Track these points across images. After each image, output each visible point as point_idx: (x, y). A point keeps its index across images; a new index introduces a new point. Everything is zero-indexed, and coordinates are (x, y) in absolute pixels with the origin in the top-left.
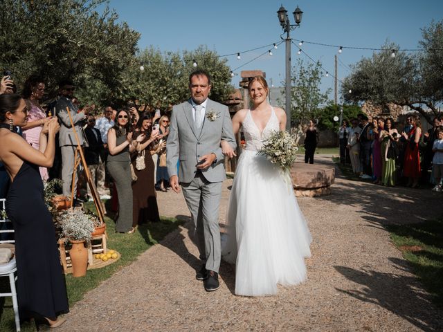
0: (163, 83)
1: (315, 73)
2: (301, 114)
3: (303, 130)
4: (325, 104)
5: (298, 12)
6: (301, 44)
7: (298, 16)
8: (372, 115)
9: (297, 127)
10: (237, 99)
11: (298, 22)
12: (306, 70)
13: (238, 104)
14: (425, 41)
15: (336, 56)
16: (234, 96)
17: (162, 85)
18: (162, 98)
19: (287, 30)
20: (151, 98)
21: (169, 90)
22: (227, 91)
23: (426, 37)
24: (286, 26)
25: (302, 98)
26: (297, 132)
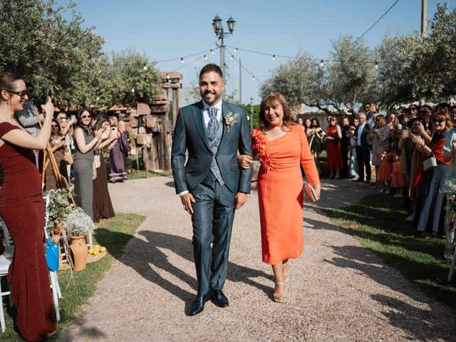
0: (95, 83)
5: (231, 22)
6: (235, 51)
7: (231, 25)
10: (164, 100)
11: (231, 31)
13: (165, 104)
14: (334, 51)
16: (162, 97)
17: (94, 85)
19: (221, 38)
20: (84, 98)
21: (101, 91)
22: (155, 92)
23: (335, 48)
24: (220, 33)
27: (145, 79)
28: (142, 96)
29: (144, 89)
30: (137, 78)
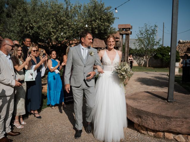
1: (153, 31)
2: (146, 51)
3: (146, 58)
4: (158, 46)
8: (181, 52)
9: (143, 57)
10: (117, 38)
12: (148, 29)
13: (118, 41)
15: (164, 23)
17: (60, 24)
18: (60, 34)
25: (147, 43)
26: (143, 60)
27: (101, 19)
28: (97, 32)
29: (99, 27)
30: (93, 18)
